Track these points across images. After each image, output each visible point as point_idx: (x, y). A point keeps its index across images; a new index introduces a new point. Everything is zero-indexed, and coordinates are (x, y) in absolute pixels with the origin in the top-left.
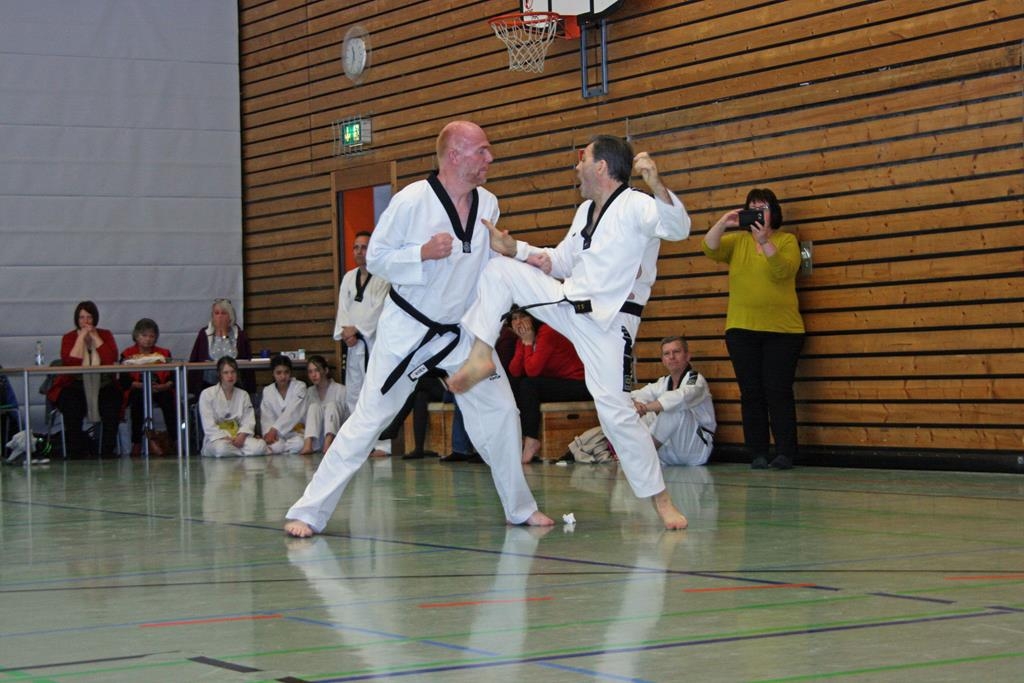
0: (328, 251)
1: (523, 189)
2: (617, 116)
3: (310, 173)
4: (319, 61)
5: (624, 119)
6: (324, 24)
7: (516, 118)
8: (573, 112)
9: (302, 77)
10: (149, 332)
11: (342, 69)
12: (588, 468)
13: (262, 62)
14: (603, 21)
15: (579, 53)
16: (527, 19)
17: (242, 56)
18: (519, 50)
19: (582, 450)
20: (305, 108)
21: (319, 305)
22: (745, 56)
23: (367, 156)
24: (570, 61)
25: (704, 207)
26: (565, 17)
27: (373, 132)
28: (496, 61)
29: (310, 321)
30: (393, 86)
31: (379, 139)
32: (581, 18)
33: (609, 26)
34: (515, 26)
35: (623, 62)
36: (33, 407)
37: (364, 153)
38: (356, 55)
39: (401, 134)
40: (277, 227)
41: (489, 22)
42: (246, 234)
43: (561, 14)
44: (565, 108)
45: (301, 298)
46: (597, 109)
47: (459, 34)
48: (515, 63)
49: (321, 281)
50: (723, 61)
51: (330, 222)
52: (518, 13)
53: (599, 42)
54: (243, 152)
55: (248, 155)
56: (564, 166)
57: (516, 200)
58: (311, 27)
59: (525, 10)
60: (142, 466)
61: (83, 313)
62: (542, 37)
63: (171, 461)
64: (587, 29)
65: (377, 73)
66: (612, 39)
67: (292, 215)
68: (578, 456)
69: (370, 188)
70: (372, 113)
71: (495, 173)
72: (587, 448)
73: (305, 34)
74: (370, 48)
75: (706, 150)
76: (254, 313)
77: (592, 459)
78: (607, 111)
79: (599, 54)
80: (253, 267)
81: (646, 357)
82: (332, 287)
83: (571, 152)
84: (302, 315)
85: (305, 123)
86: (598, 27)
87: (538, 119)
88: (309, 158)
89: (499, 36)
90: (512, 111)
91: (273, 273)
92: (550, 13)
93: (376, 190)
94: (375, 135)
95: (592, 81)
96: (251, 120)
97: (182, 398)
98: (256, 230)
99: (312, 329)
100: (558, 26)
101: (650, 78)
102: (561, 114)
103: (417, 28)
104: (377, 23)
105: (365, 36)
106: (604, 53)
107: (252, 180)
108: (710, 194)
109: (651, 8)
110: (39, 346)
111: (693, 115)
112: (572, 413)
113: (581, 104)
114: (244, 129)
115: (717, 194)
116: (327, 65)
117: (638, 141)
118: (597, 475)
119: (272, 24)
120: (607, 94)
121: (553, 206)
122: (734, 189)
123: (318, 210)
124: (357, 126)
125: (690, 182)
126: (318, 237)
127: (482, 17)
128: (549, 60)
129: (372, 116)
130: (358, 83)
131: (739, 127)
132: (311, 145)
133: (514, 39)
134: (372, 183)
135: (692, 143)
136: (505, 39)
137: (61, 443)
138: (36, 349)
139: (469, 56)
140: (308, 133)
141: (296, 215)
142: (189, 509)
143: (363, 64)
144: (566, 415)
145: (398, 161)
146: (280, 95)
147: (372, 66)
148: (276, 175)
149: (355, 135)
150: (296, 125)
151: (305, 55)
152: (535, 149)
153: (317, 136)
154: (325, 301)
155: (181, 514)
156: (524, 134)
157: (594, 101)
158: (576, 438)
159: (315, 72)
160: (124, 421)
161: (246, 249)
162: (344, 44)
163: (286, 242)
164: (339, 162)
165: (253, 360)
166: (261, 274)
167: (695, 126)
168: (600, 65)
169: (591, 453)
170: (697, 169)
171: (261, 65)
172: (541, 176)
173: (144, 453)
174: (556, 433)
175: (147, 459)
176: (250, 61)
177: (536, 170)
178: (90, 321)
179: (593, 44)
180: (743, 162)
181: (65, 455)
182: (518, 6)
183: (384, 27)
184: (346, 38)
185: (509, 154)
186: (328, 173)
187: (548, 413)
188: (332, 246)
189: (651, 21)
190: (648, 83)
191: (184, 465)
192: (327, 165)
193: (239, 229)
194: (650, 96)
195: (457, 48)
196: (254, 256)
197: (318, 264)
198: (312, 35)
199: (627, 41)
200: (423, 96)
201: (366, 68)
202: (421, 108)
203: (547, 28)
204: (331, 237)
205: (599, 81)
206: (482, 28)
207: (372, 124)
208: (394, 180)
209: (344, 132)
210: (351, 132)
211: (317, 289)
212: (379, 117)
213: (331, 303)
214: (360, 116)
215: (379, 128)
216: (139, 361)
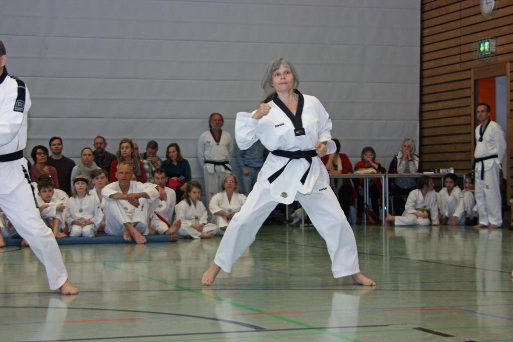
0: (468, 113)
3: (459, 69)
4: (467, 7)
9: (456, 16)
10: (370, 153)
11: (480, 10)
13: (434, 7)
17: (422, 4)
20: (458, 33)
21: (463, 143)
23: (493, 60)
27: (497, 46)
29: (457, 152)
31: (501, 50)
37: (491, 58)
38: (488, 2)
40: (439, 100)
42: (422, 103)
45: (452, 139)
49: (464, 130)
51: (470, 97)
54: (421, 58)
55: (425, 59)
60: (362, 230)
63: (378, 228)
65: (501, 13)
67: (448, 93)
69: (495, 77)
70: (497, 35)
76: (425, 147)
80: (425, 122)
82: (470, 133)
84: (452, 149)
85: (458, 41)
88: (459, 61)
91: (436, 125)
93: (497, 79)
94: (498, 48)
96: (426, 41)
97: (385, 193)
98: (427, 101)
99: (458, 156)
107: (426, 73)
114: (422, 45)
116: (471, 9)
123: (464, 90)
124: (488, 43)
126: (463, 105)
129: (497, 37)
130: (490, 18)
132: (460, 54)
134: (495, 75)
140: (458, 47)
141: (450, 93)
142: (388, 252)
143: (493, 8)
145: (511, 62)
146: (443, 26)
147: (498, 9)
148: (440, 71)
149: (486, 48)
150: (453, 43)
151: (459, 3)
153: (465, 49)
154: (466, 141)
155: (384, 254)
159: (464, 13)
160: (353, 205)
161: (421, 112)
163: (445, 108)
164: (477, 63)
165: (425, 173)
166: (429, 125)
171: (433, 9)
173: (364, 223)
175: (365, 226)
176: (427, 8)
186: (470, 70)
188: (471, 110)
192: (469, 65)
193: (418, 101)
196: (426, 116)
197: (463, 120)
201: (494, 10)
204: (470, 105)
207: (496, 41)
208: (508, 73)
209: (480, 47)
210: (484, 46)
211: (461, 134)
212: (501, 37)
213: (470, 142)
214: (490, 37)
215: (500, 44)
216: (362, 172)
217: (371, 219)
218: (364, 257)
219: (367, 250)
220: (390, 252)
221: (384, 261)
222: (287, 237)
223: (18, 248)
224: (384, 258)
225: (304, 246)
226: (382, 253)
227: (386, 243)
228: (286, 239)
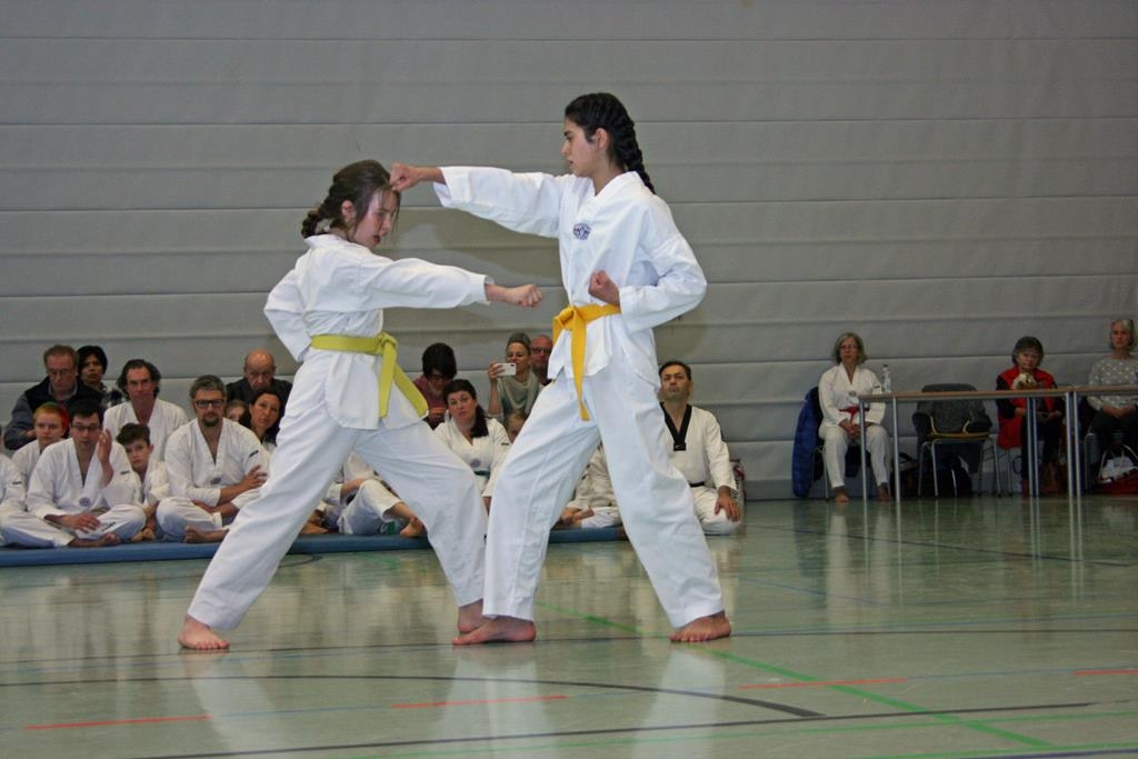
10: (1032, 352)
36: (902, 439)
60: (1026, 507)
63: (1061, 501)
97: (1072, 430)
137: (933, 482)
142: (1080, 553)
155: (1073, 557)
175: (1031, 498)
181: (936, 494)
191: (1075, 506)
218: (1030, 564)
219: (1036, 549)
220: (1087, 553)
221: (1074, 570)
222: (866, 527)
223: (309, 558)
224: (1073, 564)
225: (903, 542)
226: (1068, 554)
227: (1076, 534)
228: (863, 530)
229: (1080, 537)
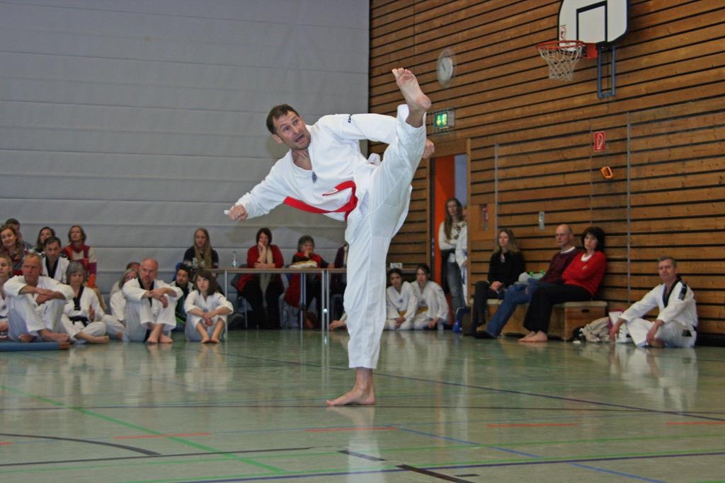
0: (423, 197)
1: (556, 158)
2: (620, 111)
4: (421, 72)
5: (626, 112)
6: (426, 47)
7: (552, 111)
8: (591, 108)
10: (309, 244)
11: (436, 77)
12: (595, 346)
13: (384, 72)
14: (614, 47)
15: (596, 69)
16: (562, 45)
17: (371, 68)
18: (556, 66)
19: (591, 333)
21: (417, 233)
22: (710, 71)
23: (451, 135)
24: (591, 73)
25: (679, 172)
26: (587, 44)
27: (456, 119)
28: (540, 73)
29: (410, 243)
30: (470, 89)
31: (461, 123)
32: (599, 45)
33: (619, 50)
34: (554, 50)
35: (627, 75)
37: (450, 133)
38: (446, 69)
39: (474, 121)
41: (537, 47)
43: (585, 41)
44: (585, 104)
46: (608, 106)
47: (515, 55)
48: (553, 74)
49: (418, 217)
50: (696, 74)
51: (425, 178)
52: (556, 41)
53: (610, 61)
56: (585, 143)
57: (551, 166)
58: (417, 50)
59: (561, 39)
60: (299, 335)
61: (263, 235)
62: (572, 57)
63: (318, 333)
64: (602, 52)
65: (460, 80)
66: (621, 58)
68: (589, 337)
69: (454, 155)
70: (456, 106)
71: (536, 147)
72: (595, 332)
73: (413, 54)
74: (456, 63)
75: (682, 134)
77: (598, 339)
78: (615, 107)
79: (610, 69)
81: (637, 272)
82: (425, 221)
83: (590, 135)
86: (610, 51)
87: (567, 112)
89: (542, 56)
90: (550, 106)
92: (577, 42)
93: (457, 158)
94: (457, 121)
95: (605, 87)
97: (325, 292)
99: (411, 249)
100: (583, 49)
101: (644, 85)
102: (583, 109)
103: (487, 51)
104: (460, 48)
105: (453, 55)
106: (612, 69)
108: (684, 164)
109: (647, 39)
110: (234, 254)
111: (675, 110)
112: (584, 308)
113: (598, 102)
115: (689, 163)
116: (427, 75)
117: (635, 127)
118: (601, 350)
119: (391, 48)
120: (614, 96)
121: (576, 170)
122: (700, 161)
124: (446, 115)
125: (670, 155)
126: (417, 188)
127: (530, 43)
128: (577, 73)
129: (455, 109)
130: (448, 86)
131: (705, 119)
133: (552, 58)
134: (454, 153)
135: (673, 129)
136: (547, 58)
138: (233, 257)
139: (522, 70)
142: (328, 362)
143: (451, 74)
144: (580, 310)
145: (472, 138)
147: (457, 76)
149: (444, 121)
152: (565, 132)
154: (421, 230)
155: (323, 364)
156: (557, 122)
157: (606, 100)
158: (588, 325)
162: (438, 61)
167: (675, 118)
168: (609, 76)
169: (598, 336)
170: (676, 147)
171: (382, 74)
172: (568, 150)
173: (300, 327)
174: (574, 321)
176: (376, 72)
177: (566, 146)
178: (267, 240)
179: (606, 62)
180: (707, 143)
181: (246, 326)
182: (556, 37)
183: (465, 50)
184: (440, 57)
185: (546, 135)
187: (569, 308)
188: (427, 194)
189: (646, 48)
190: (643, 89)
191: (325, 335)
194: (644, 98)
195: (514, 65)
197: (417, 205)
198: (418, 55)
199: (629, 61)
200: (489, 96)
201: (452, 77)
202: (489, 104)
203: (575, 51)
204: (425, 188)
205: (610, 87)
206: (532, 51)
207: (455, 114)
208: (469, 151)
209: (436, 120)
210: (441, 119)
211: (415, 222)
212: (460, 110)
213: (425, 232)
214: (448, 108)
215: (460, 117)
216: (299, 266)
217: (309, 323)
219: (303, 360)
220: (332, 363)
221: (323, 371)
224: (323, 367)
226: (320, 363)
227: (326, 353)
229: (328, 354)
